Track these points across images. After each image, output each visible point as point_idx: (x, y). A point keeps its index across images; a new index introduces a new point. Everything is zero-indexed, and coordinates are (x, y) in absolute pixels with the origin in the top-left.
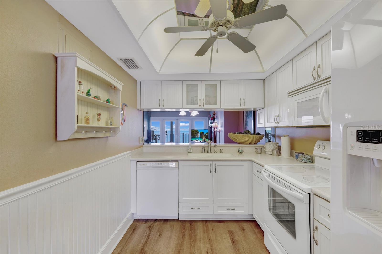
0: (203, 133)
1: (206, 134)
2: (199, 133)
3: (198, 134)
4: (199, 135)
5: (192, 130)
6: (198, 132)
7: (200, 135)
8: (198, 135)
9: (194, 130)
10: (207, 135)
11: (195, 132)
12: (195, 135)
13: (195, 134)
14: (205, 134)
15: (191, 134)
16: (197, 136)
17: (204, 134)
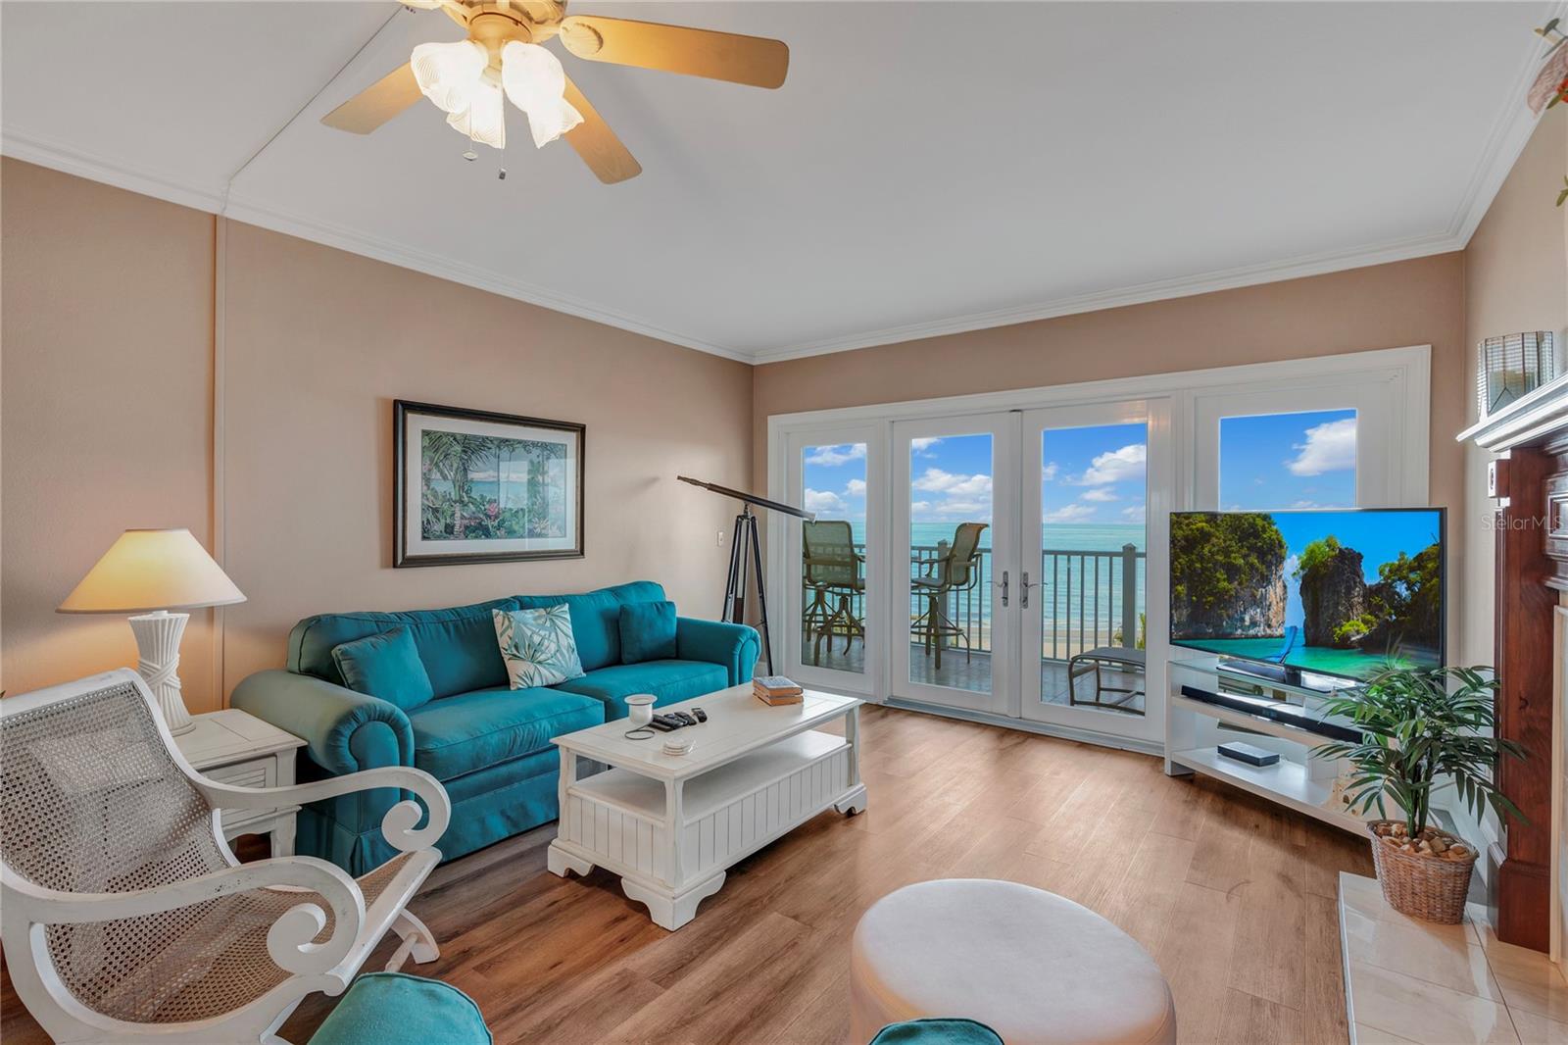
0: (1349, 561)
1: (1397, 572)
2: (1292, 564)
3: (1265, 580)
4: (1294, 587)
5: (1178, 520)
6: (1270, 553)
7: (1303, 590)
8: (1273, 593)
9: (1212, 517)
10: (1402, 589)
11: (1226, 552)
12: (1224, 600)
13: (1232, 571)
14: (1371, 578)
15: (1174, 581)
16: (1258, 602)
17: (1357, 573)
